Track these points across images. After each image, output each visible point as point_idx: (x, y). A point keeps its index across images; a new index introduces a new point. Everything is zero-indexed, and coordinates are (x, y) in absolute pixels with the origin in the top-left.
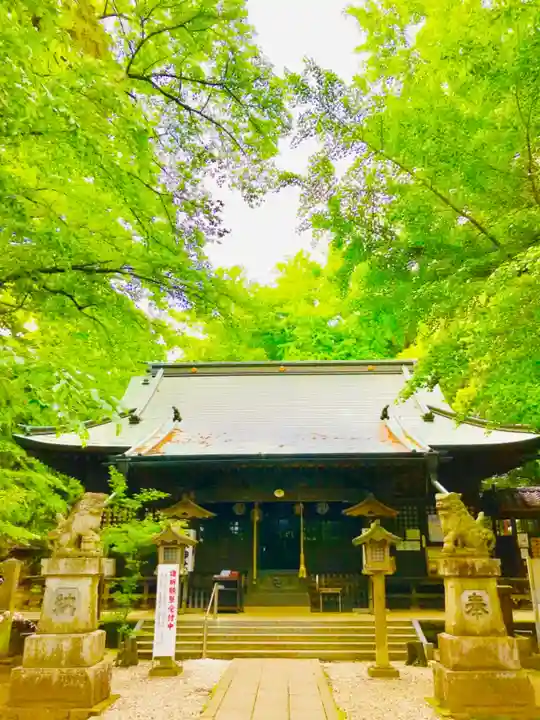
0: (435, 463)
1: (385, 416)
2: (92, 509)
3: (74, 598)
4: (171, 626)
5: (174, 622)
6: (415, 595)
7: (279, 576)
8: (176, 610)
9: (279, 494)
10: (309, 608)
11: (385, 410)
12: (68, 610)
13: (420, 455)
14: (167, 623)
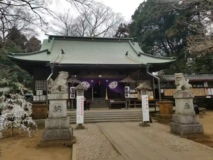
0: (148, 67)
1: (127, 54)
2: (64, 77)
3: (60, 107)
4: (82, 114)
5: (83, 113)
6: (135, 104)
7: (101, 99)
8: (83, 110)
9: (100, 76)
10: (108, 108)
11: (127, 53)
12: (59, 111)
13: (144, 65)
14: (80, 114)
